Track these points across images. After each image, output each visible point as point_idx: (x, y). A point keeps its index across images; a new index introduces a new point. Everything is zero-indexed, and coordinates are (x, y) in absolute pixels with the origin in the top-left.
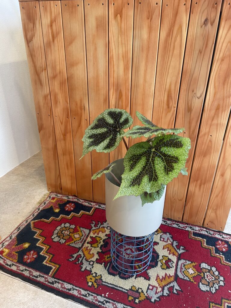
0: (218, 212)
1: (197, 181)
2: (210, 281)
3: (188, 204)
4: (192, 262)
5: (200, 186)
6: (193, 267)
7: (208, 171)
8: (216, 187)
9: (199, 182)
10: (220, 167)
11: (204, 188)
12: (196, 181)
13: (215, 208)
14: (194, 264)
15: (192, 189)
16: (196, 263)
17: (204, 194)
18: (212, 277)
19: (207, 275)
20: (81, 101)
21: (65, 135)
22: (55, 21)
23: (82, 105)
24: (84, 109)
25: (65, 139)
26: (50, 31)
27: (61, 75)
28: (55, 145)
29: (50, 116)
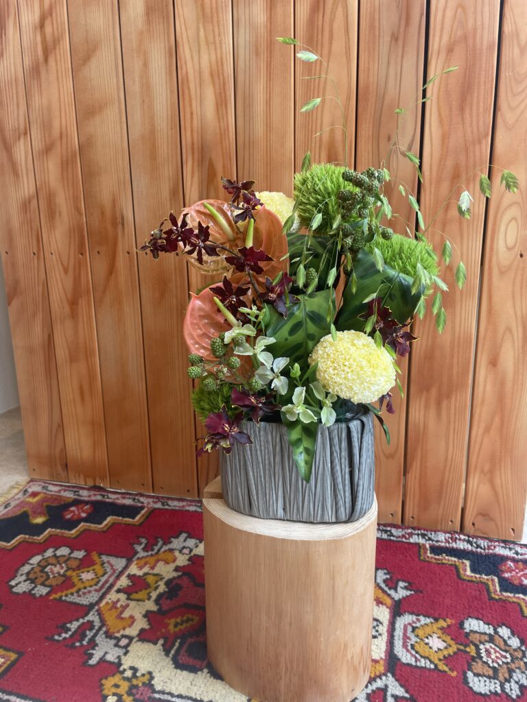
0: (498, 481)
1: (428, 391)
2: (499, 665)
3: (411, 464)
4: (436, 620)
5: (439, 404)
6: (440, 631)
7: (453, 357)
8: (480, 400)
9: (434, 392)
10: (484, 339)
11: (449, 409)
12: (425, 392)
13: (487, 468)
14: (442, 623)
15: (417, 417)
16: (448, 620)
17: (452, 427)
18: (504, 654)
19: (487, 650)
20: (114, 202)
21: (73, 303)
22: (51, 15)
23: (118, 215)
24: (123, 224)
25: (74, 315)
26: (39, 38)
27: (64, 141)
28: (49, 336)
29: (36, 257)
